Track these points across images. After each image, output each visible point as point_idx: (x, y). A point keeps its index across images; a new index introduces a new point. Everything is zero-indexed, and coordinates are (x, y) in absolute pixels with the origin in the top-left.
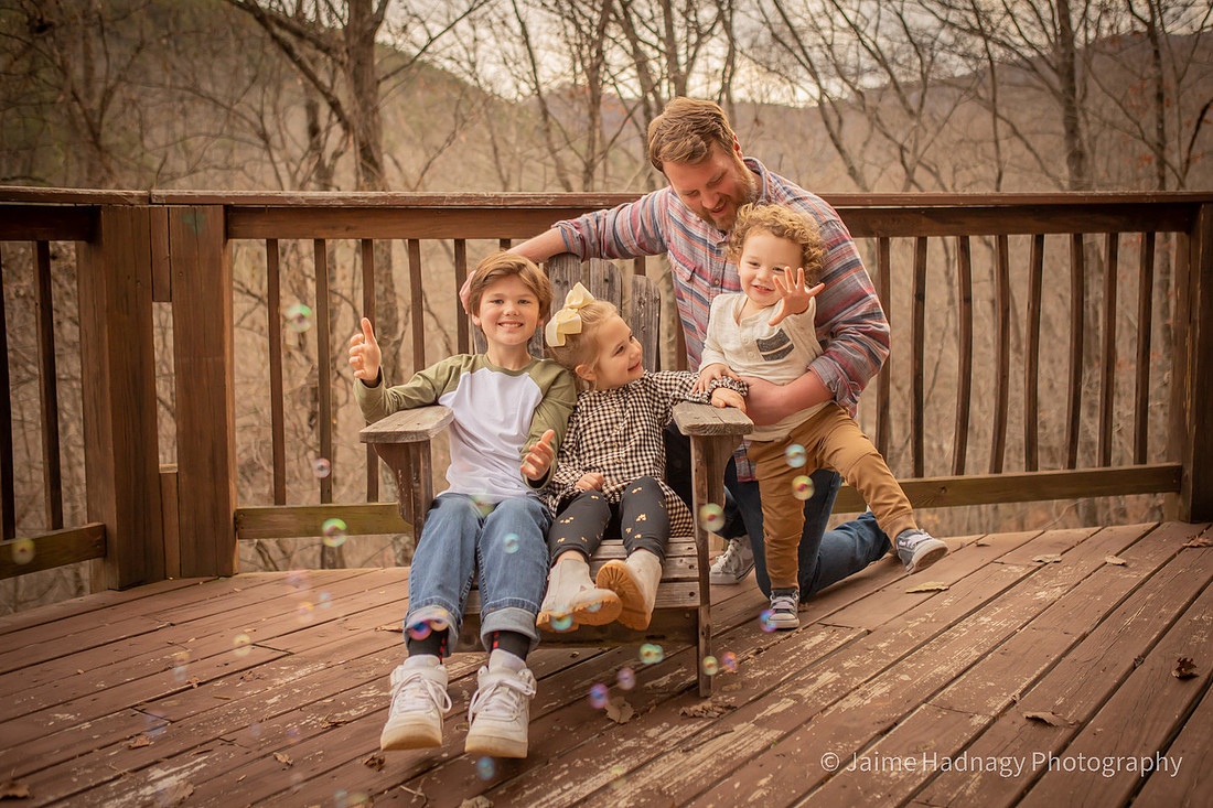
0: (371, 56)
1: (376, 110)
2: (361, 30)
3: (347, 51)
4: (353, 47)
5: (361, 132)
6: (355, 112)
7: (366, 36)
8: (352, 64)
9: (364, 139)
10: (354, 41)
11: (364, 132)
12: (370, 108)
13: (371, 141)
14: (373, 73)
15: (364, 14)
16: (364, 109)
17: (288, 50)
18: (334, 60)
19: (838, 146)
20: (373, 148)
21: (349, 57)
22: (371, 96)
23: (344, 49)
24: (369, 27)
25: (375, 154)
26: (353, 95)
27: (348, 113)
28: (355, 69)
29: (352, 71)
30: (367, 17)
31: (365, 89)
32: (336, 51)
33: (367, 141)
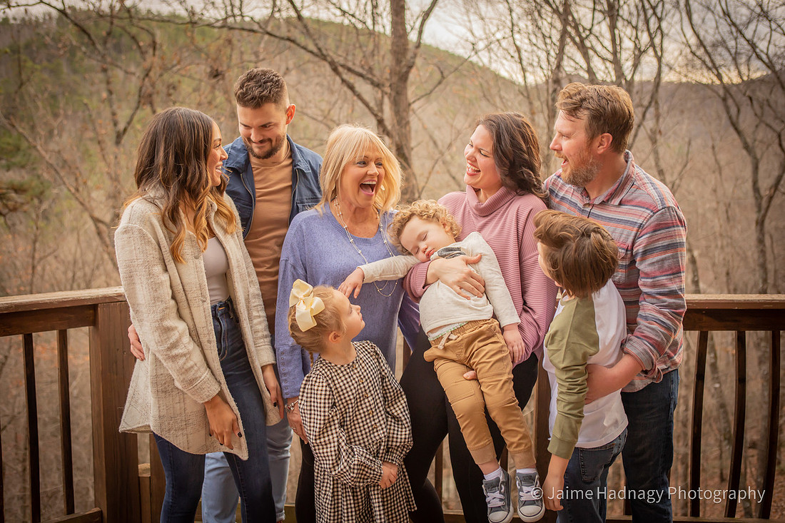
0: (405, 88)
1: (408, 123)
2: (399, 72)
3: (390, 86)
4: (394, 84)
5: (397, 138)
6: (393, 126)
7: (402, 76)
8: (393, 94)
9: (399, 143)
10: (395, 79)
11: (399, 138)
12: (404, 122)
13: (403, 143)
14: (406, 99)
15: (401, 62)
16: (399, 123)
17: (351, 88)
18: (383, 91)
19: (736, 129)
20: (405, 148)
21: (391, 89)
22: (405, 114)
23: (388, 84)
24: (404, 70)
25: (406, 151)
26: (393, 114)
27: (389, 127)
28: (394, 97)
29: (392, 99)
30: (404, 63)
31: (401, 109)
32: (383, 85)
33: (401, 142)
